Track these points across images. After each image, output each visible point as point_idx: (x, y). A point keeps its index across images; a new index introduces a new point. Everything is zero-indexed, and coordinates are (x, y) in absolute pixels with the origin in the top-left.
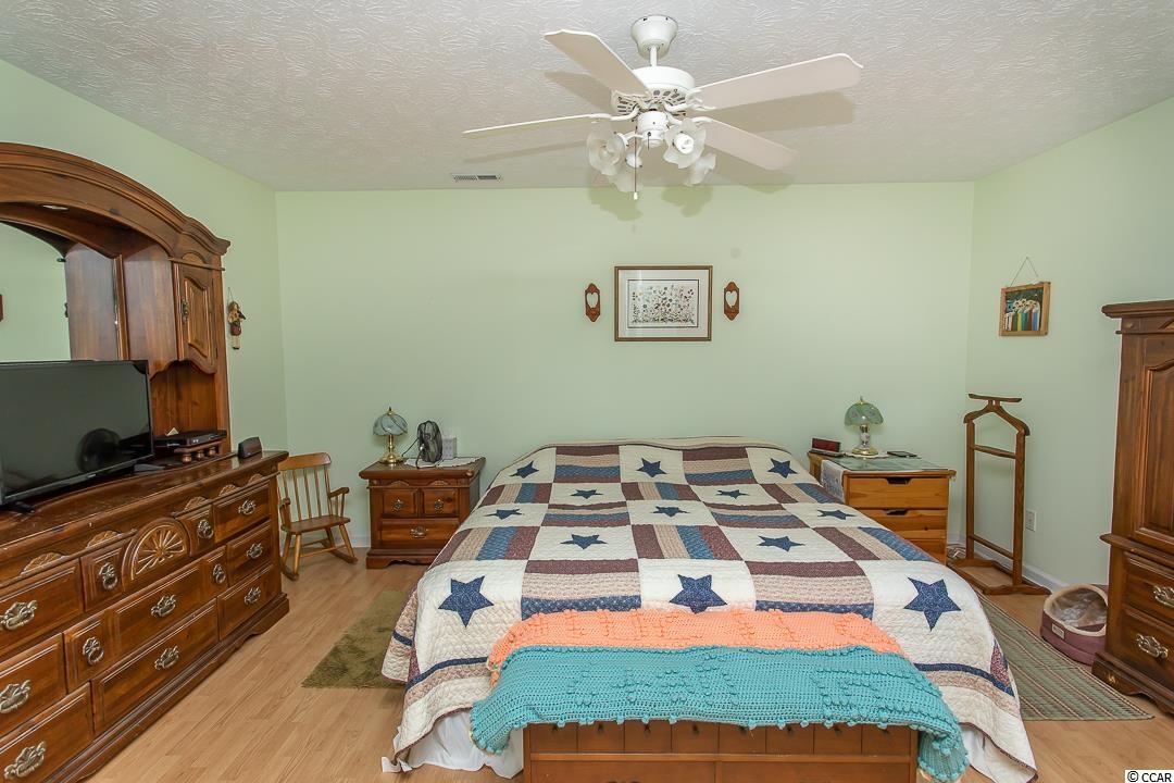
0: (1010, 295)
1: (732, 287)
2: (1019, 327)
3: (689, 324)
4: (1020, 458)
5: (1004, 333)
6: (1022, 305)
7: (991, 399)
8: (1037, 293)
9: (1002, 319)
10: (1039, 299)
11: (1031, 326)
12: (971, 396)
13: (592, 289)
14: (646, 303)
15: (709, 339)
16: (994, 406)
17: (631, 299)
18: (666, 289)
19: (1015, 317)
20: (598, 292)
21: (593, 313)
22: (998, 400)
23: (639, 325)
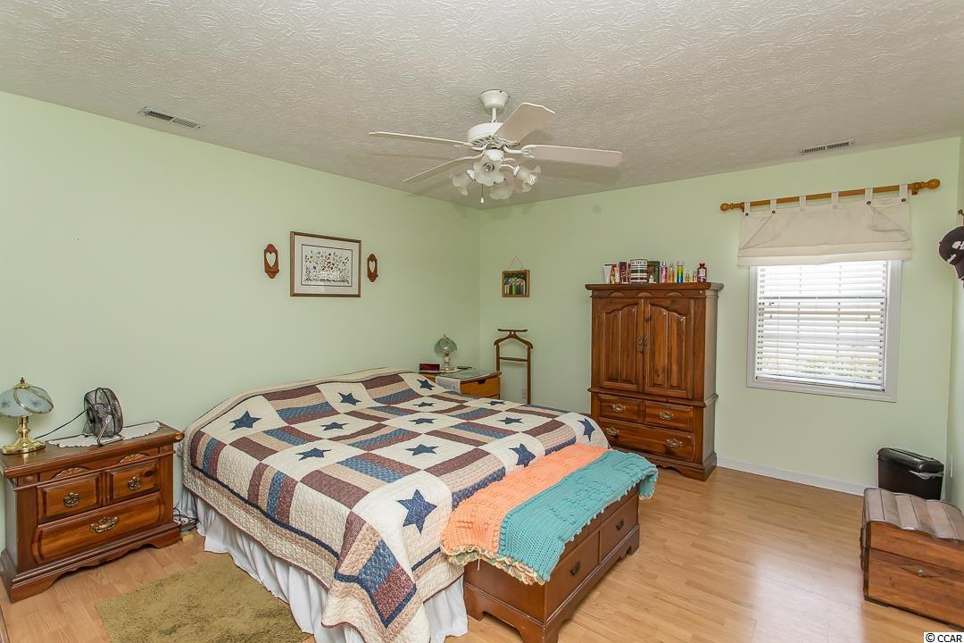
0: (507, 276)
1: (372, 258)
2: (514, 293)
3: (346, 284)
4: (529, 361)
5: (505, 295)
6: (514, 281)
7: (511, 331)
8: (523, 275)
9: (503, 288)
10: (525, 279)
11: (520, 292)
12: (499, 330)
13: (271, 249)
14: (316, 265)
15: (358, 296)
16: (513, 335)
17: (304, 260)
18: (330, 255)
19: (511, 287)
20: (276, 252)
21: (272, 271)
22: (515, 331)
23: (310, 283)
